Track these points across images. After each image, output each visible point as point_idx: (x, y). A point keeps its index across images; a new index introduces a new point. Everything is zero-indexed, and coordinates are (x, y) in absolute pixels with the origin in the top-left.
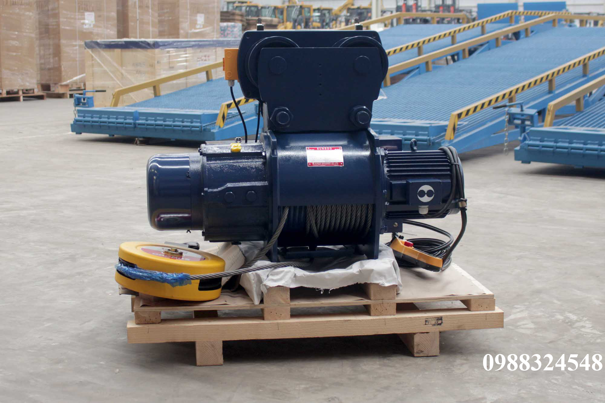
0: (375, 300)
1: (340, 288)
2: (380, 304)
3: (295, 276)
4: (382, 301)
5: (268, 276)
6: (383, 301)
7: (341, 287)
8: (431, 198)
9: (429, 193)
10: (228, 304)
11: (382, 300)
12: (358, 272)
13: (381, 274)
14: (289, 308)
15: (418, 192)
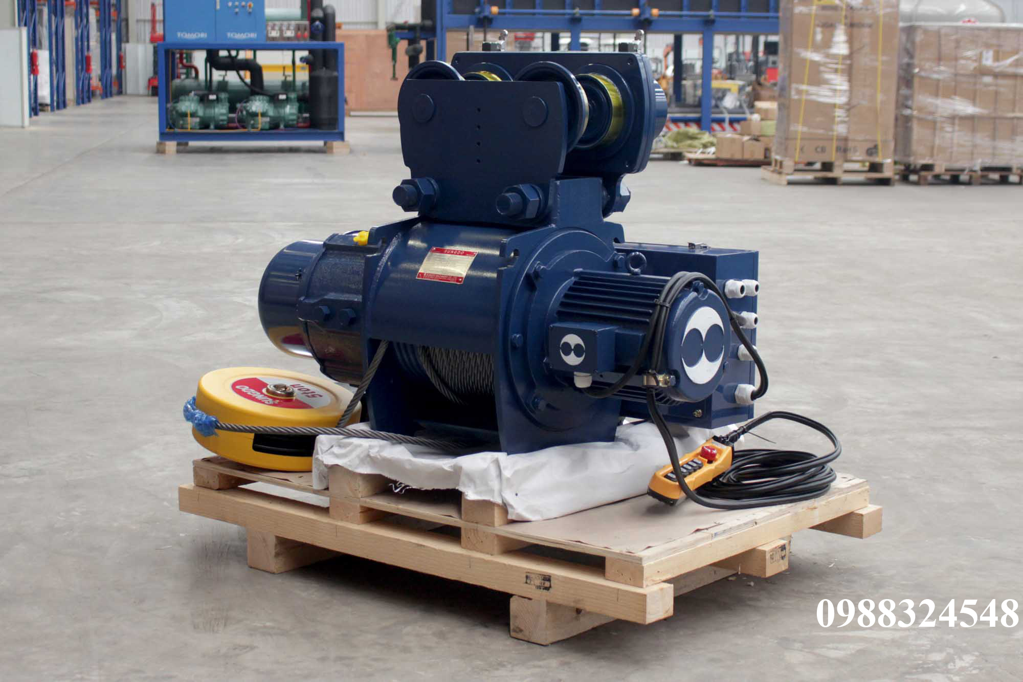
0: (466, 521)
1: (433, 490)
2: (473, 530)
3: (369, 456)
4: (476, 525)
5: (332, 447)
6: (479, 525)
7: (436, 487)
8: (581, 359)
9: (578, 350)
10: (290, 480)
11: (477, 523)
12: (451, 467)
13: (471, 479)
14: (358, 505)
15: (561, 346)
